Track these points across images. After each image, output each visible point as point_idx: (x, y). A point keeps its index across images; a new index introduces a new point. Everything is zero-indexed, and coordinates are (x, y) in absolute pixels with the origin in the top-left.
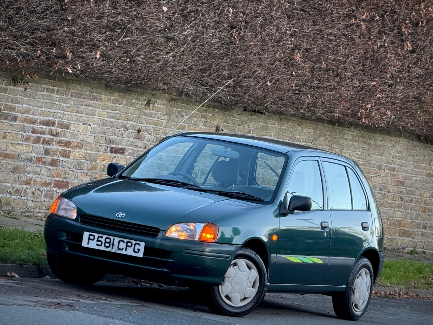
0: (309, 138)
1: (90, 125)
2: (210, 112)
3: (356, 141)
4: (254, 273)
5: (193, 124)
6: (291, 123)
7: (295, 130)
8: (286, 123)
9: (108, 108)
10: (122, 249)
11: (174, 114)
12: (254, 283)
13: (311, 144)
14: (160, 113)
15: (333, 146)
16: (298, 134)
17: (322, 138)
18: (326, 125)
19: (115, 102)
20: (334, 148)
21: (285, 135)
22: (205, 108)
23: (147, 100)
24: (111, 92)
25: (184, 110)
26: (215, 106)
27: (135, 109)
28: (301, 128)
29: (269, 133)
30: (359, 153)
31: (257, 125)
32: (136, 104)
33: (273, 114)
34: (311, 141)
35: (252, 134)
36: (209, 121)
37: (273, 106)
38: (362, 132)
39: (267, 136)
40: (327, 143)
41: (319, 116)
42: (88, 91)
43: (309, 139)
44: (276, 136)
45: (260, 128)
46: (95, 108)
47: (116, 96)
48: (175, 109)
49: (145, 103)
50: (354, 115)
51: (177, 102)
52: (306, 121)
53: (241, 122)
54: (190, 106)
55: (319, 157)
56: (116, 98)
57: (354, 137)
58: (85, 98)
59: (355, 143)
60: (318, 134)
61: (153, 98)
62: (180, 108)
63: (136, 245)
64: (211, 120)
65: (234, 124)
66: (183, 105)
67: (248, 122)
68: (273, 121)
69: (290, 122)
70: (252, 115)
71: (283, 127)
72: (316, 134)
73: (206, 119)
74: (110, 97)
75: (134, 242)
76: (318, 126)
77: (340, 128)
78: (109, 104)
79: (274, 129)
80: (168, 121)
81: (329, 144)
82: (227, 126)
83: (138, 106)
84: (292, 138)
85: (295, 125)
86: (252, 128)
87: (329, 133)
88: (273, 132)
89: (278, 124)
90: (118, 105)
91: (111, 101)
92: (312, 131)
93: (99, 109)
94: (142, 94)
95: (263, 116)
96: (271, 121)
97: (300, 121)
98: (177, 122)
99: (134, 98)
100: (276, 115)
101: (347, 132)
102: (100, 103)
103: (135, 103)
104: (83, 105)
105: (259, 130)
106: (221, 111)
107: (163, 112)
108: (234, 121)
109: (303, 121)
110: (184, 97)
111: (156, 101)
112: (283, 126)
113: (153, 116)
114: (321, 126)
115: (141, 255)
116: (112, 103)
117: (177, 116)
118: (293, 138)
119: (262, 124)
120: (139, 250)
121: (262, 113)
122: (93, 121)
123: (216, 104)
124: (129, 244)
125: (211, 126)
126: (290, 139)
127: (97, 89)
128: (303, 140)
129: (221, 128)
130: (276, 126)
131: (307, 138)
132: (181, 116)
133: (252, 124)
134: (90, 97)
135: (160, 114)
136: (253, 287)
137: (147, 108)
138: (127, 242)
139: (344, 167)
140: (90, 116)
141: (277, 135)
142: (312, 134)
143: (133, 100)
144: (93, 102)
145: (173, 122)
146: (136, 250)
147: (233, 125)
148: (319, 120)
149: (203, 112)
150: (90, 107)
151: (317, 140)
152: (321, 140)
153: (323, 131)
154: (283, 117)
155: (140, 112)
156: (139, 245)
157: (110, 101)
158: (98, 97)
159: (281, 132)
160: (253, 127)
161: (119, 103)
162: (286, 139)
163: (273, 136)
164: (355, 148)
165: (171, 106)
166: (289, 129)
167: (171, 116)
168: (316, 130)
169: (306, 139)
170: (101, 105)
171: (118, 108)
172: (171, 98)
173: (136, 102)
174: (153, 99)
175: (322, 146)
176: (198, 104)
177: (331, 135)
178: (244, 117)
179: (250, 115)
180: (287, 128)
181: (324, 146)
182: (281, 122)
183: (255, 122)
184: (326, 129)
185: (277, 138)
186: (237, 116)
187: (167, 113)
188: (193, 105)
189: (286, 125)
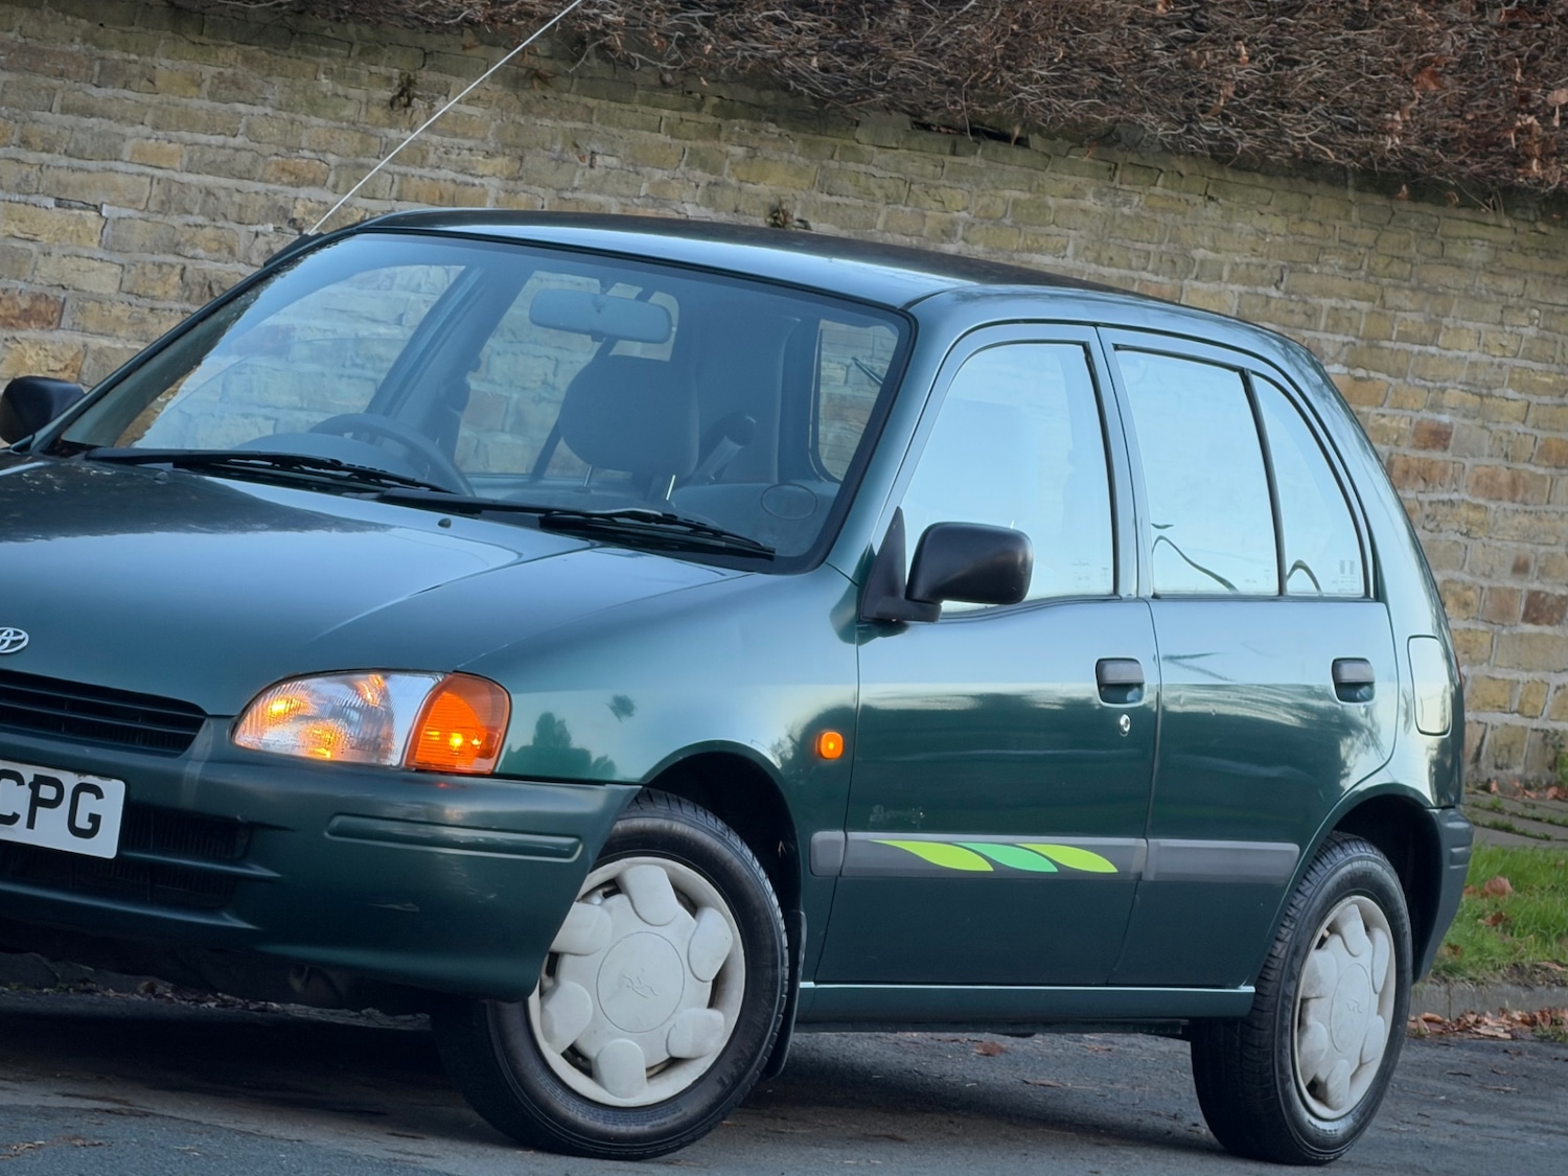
0: (1263, 260)
1: (97, 209)
2: (734, 138)
3: (1512, 272)
4: (718, 932)
5: (647, 196)
6: (1164, 187)
7: (1188, 221)
8: (1138, 188)
9: (188, 121)
10: (13, 819)
11: (543, 148)
12: (719, 984)
13: (1277, 288)
14: (469, 143)
15: (1392, 298)
16: (1206, 241)
17: (1335, 261)
18: (1351, 194)
19: (224, 93)
20: (1399, 309)
21: (1139, 245)
22: (711, 120)
23: (396, 82)
24: (204, 40)
25: (596, 126)
26: (763, 107)
27: (332, 123)
28: (1219, 212)
29: (1054, 239)
30: (1531, 331)
31: (985, 200)
32: (335, 100)
33: (1068, 144)
34: (1277, 277)
35: (961, 243)
36: (733, 181)
37: (1056, 103)
38: (1542, 227)
39: (1040, 251)
40: (1362, 284)
41: (1306, 148)
42: (78, 40)
43: (1264, 267)
44: (1090, 255)
45: (1004, 216)
46: (118, 121)
47: (229, 60)
48: (548, 122)
49: (387, 94)
50: (1484, 143)
51: (560, 91)
52: (1246, 179)
53: (901, 183)
54: (627, 107)
55: (1095, 325)
56: (229, 72)
57: (1504, 255)
58: (62, 75)
59: (1507, 285)
60: (1309, 240)
61: (429, 69)
62: (574, 118)
63: (84, 796)
64: (743, 177)
65: (868, 193)
66: (592, 102)
67: (937, 188)
68: (1073, 178)
69: (1160, 182)
70: (959, 149)
71: (1126, 210)
72: (1297, 238)
73: (716, 169)
74: (197, 66)
75: (70, 780)
76: (1312, 204)
77: (1427, 208)
78: (195, 103)
79: (1080, 218)
80: (511, 183)
81: (1371, 290)
82: (828, 205)
83: (349, 111)
84: (1173, 262)
85: (1188, 196)
86: (964, 214)
87: (1366, 236)
88: (1072, 232)
89: (1099, 195)
90: (241, 107)
91: (206, 86)
92: (1278, 225)
93: (140, 127)
94: (370, 51)
95: (1019, 154)
96: (1060, 180)
97: (1215, 175)
98: (562, 190)
99: (329, 72)
100: (1081, 146)
101: (1466, 229)
102: (147, 98)
103: (336, 95)
104: (55, 107)
105: (997, 222)
106: (794, 129)
107: (484, 139)
108: (862, 178)
109: (1230, 177)
110: (595, 62)
111: (448, 85)
112: (1127, 202)
113: (432, 158)
114: (1324, 203)
115: (105, 845)
116: (212, 96)
117: (560, 161)
118: (1180, 263)
119: (1011, 194)
120: (95, 819)
121: (1004, 138)
122: (115, 188)
123: (769, 97)
124: (47, 792)
125: (741, 208)
126: (1167, 266)
127: (127, 29)
128: (1232, 271)
129: (797, 215)
130: (1089, 202)
131: (1254, 260)
132: (582, 159)
133: (958, 197)
134: (90, 68)
135: (470, 150)
136: (712, 1004)
137: (397, 122)
138: (39, 781)
139: (1237, 374)
140: (92, 165)
141: (1097, 246)
142: (1279, 239)
143: (324, 81)
144: (109, 92)
145: (541, 191)
146: (83, 822)
147: (860, 202)
148: (1306, 169)
149: (701, 135)
150: (92, 115)
151: (1307, 271)
152: (1326, 269)
153: (1338, 224)
154: (1118, 155)
155: (362, 141)
156: (99, 793)
157: (199, 86)
158: (135, 69)
159: (1118, 233)
160: (966, 209)
161: (249, 97)
162: (1144, 269)
163: (1076, 255)
164: (1506, 307)
165: (527, 109)
166: (1159, 218)
167: (527, 158)
168: (1302, 220)
169: (1248, 264)
170: (149, 106)
171: (244, 120)
172: (523, 71)
173: (340, 90)
174: (426, 76)
175: (1333, 302)
176: (670, 96)
177: (1380, 243)
178: (919, 161)
179: (948, 151)
180: (1146, 214)
181: (1340, 297)
182: (1116, 183)
183: (977, 185)
184: (1354, 213)
185: (1098, 260)
186: (880, 157)
187: (505, 145)
188: (645, 102)
189: (1138, 199)
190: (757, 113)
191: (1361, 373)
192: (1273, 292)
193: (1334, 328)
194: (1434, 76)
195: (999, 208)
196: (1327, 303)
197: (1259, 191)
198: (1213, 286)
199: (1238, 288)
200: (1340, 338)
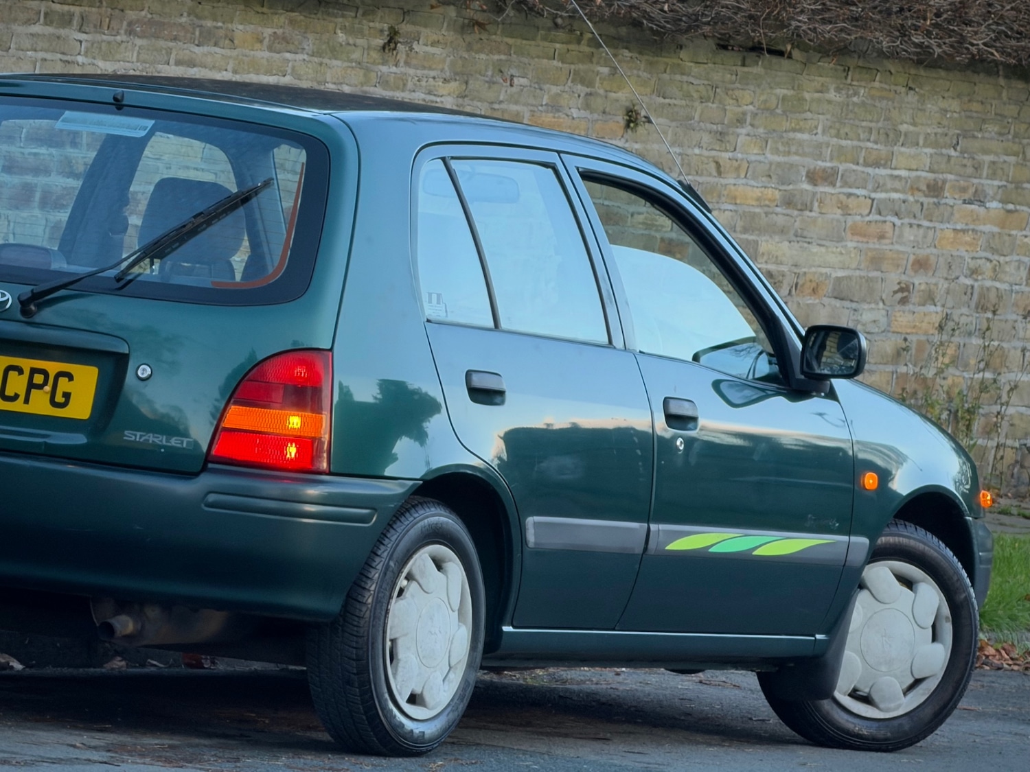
0: (945, 130)
2: (602, 61)
5: (546, 105)
6: (881, 82)
7: (896, 104)
8: (863, 84)
9: (255, 67)
11: (480, 74)
13: (955, 150)
14: (432, 73)
16: (908, 119)
17: (993, 129)
18: (1002, 81)
19: (278, 46)
21: (864, 124)
22: (586, 50)
23: (386, 33)
24: (265, 10)
25: (514, 57)
26: (619, 39)
27: (346, 64)
28: (917, 97)
29: (810, 122)
31: (763, 98)
32: (349, 48)
33: (820, 55)
34: (955, 142)
35: (750, 127)
36: (601, 92)
37: (820, 28)
39: (801, 131)
40: (1010, 144)
41: (979, 50)
42: (185, 14)
43: (946, 135)
44: (833, 132)
45: (777, 107)
46: (210, 69)
47: (279, 23)
48: (483, 56)
49: (380, 42)
51: (490, 34)
52: (933, 73)
53: (709, 88)
54: (533, 43)
56: (279, 31)
58: (175, 39)
60: (975, 115)
61: (408, 22)
62: (499, 53)
64: (608, 89)
65: (689, 95)
66: (510, 41)
67: (733, 90)
68: (820, 78)
69: (878, 78)
70: (748, 61)
71: (855, 99)
72: (968, 113)
73: (590, 84)
74: (260, 29)
76: (976, 88)
78: (259, 54)
79: (826, 106)
80: (460, 100)
81: (1016, 148)
82: (663, 106)
83: (356, 55)
84: (887, 135)
85: (895, 88)
86: (751, 107)
87: (1012, 110)
88: (821, 117)
89: (838, 90)
90: (288, 55)
91: (266, 42)
92: (955, 105)
93: (225, 72)
94: (369, 13)
95: (785, 62)
96: (813, 80)
97: (913, 71)
98: (492, 103)
99: (343, 29)
100: (828, 56)
102: (227, 52)
103: (348, 44)
104: (172, 61)
105: (772, 112)
106: (640, 53)
107: (442, 70)
108: (685, 86)
109: (922, 72)
110: (512, 13)
111: (419, 33)
112: (856, 94)
113: (410, 85)
114: (984, 87)
116: (270, 49)
117: (491, 83)
118: (892, 135)
119: (781, 92)
121: (781, 54)
123: (623, 31)
125: (607, 110)
126: (882, 138)
127: (215, 5)
128: (926, 138)
129: (643, 113)
130: (832, 95)
131: (940, 131)
132: (505, 81)
133: (747, 96)
134: (193, 33)
135: (434, 78)
137: (387, 61)
141: (837, 125)
142: (955, 115)
143: (340, 35)
144: (205, 49)
145: (479, 104)
147: (683, 102)
148: (978, 65)
149: (581, 61)
150: (194, 66)
151: (974, 137)
152: (987, 135)
153: (994, 102)
154: (852, 62)
155: (365, 75)
157: (261, 42)
158: (221, 33)
159: (851, 116)
160: (752, 103)
161: (293, 48)
162: (869, 140)
163: (824, 132)
165: (469, 48)
166: (878, 104)
167: (470, 82)
168: (970, 101)
169: (936, 134)
170: (230, 57)
171: (290, 64)
172: (466, 21)
173: (351, 41)
174: (405, 28)
175: (991, 158)
176: (561, 34)
177: (1021, 115)
178: (723, 72)
179: (740, 63)
180: (869, 102)
181: (996, 154)
182: (849, 81)
183: (759, 86)
184: (1004, 94)
185: (838, 136)
186: (696, 70)
187: (456, 74)
188: (545, 39)
189: (864, 91)
190: (615, 42)
191: (1011, 207)
192: (952, 153)
193: (993, 176)
195: (774, 102)
196: (988, 158)
197: (941, 81)
198: (912, 151)
199: (929, 150)
200: (996, 183)
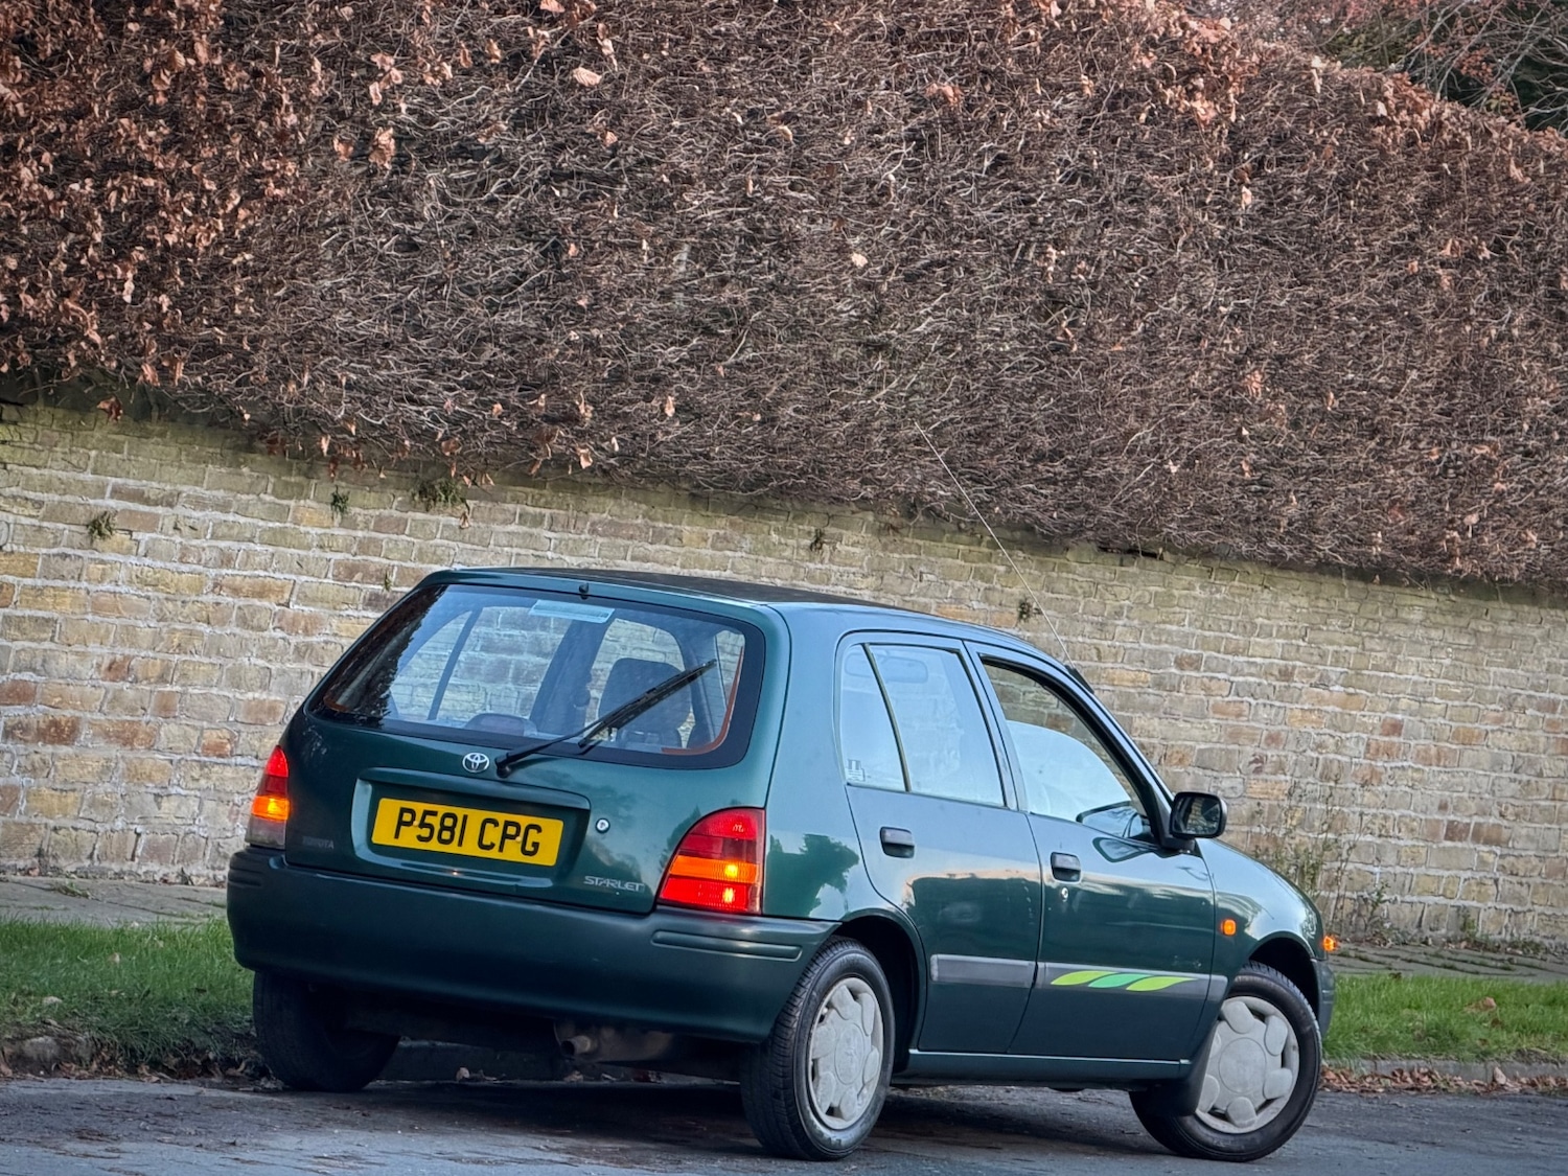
0: (1295, 624)
2: (1000, 561)
3: (1436, 626)
5: (951, 598)
6: (1240, 581)
7: (1253, 601)
8: (1224, 582)
9: (701, 563)
11: (894, 570)
13: (1304, 640)
14: (853, 570)
15: (1368, 645)
16: (1263, 613)
17: (1336, 623)
18: (1345, 582)
19: (719, 545)
20: (1372, 650)
21: (1225, 617)
22: (986, 550)
23: (813, 534)
24: (709, 513)
25: (923, 556)
26: (1014, 541)
27: (778, 561)
28: (1270, 595)
29: (1178, 615)
30: (1447, 662)
31: (1138, 594)
32: (781, 547)
33: (1187, 557)
34: (1303, 634)
35: (1126, 619)
36: (998, 587)
37: (1188, 534)
38: (1453, 598)
39: (1170, 623)
40: (1351, 636)
41: (1325, 555)
42: (640, 516)
43: (1296, 628)
44: (1198, 624)
45: (1150, 602)
46: (662, 565)
47: (721, 525)
48: (896, 555)
49: (808, 542)
50: (1428, 548)
51: (902, 536)
52: (1284, 574)
53: (1092, 585)
54: (940, 544)
56: (722, 532)
57: (1431, 616)
58: (631, 538)
59: (1434, 634)
60: (1321, 610)
61: (832, 525)
62: (910, 552)
64: (1004, 584)
65: (1074, 591)
66: (921, 542)
67: (1112, 587)
68: (1187, 578)
69: (1237, 578)
70: (1125, 562)
71: (1218, 596)
72: (1315, 609)
73: (989, 581)
74: (705, 530)
76: (1322, 588)
77: (1387, 588)
78: (704, 551)
79: (1192, 602)
80: (877, 593)
81: (1357, 639)
82: (1051, 599)
83: (787, 553)
84: (1245, 627)
85: (1252, 586)
86: (1127, 602)
87: (1353, 606)
88: (1188, 611)
89: (1202, 587)
90: (728, 553)
91: (710, 541)
92: (1304, 602)
93: (674, 568)
94: (799, 517)
95: (1157, 563)
96: (1181, 579)
97: (1268, 573)
98: (904, 596)
99: (776, 530)
100: (1194, 558)
101: (1409, 600)
102: (677, 550)
103: (781, 544)
104: (629, 558)
105: (1146, 606)
106: (1032, 554)
107: (861, 567)
108: (1070, 583)
109: (1276, 574)
110: (922, 519)
111: (841, 535)
112: (1218, 591)
113: (833, 579)
114: (1330, 587)
116: (713, 547)
117: (904, 578)
118: (1249, 627)
119: (1153, 589)
121: (1154, 556)
123: (1018, 535)
125: (1004, 603)
126: (1241, 630)
127: (666, 508)
128: (1278, 631)
129: (1034, 606)
130: (1197, 592)
131: (1290, 624)
132: (915, 577)
133: (1123, 592)
134: (647, 533)
135: (854, 574)
137: (814, 559)
141: (1202, 618)
142: (1304, 610)
143: (774, 535)
144: (657, 547)
145: (893, 597)
147: (1069, 597)
148: (1325, 568)
149: (981, 561)
150: (648, 562)
151: (1320, 630)
152: (1331, 628)
153: (1337, 600)
154: (1215, 563)
155: (795, 571)
157: (706, 541)
158: (672, 533)
159: (1214, 610)
160: (1128, 598)
161: (732, 546)
162: (1229, 631)
163: (1190, 624)
164: (1434, 647)
165: (885, 548)
166: (1237, 600)
167: (885, 577)
168: (1316, 598)
169: (1287, 627)
170: (679, 554)
171: (730, 561)
172: (882, 525)
173: (783, 541)
174: (830, 530)
175: (1335, 648)
176: (964, 537)
177: (1361, 610)
178: (1104, 570)
179: (1118, 564)
180: (1230, 598)
181: (1340, 645)
182: (1212, 580)
183: (1134, 583)
184: (1347, 593)
185: (1202, 627)
186: (1080, 569)
187: (873, 570)
188: (949, 541)
189: (1225, 589)
190: (1010, 544)
191: (1351, 690)
192: (1301, 643)
193: (1336, 663)
194: (1401, 509)
195: (1147, 597)
196: (1331, 648)
197: (1292, 581)
198: (1266, 641)
199: (1281, 641)
200: (1339, 669)
